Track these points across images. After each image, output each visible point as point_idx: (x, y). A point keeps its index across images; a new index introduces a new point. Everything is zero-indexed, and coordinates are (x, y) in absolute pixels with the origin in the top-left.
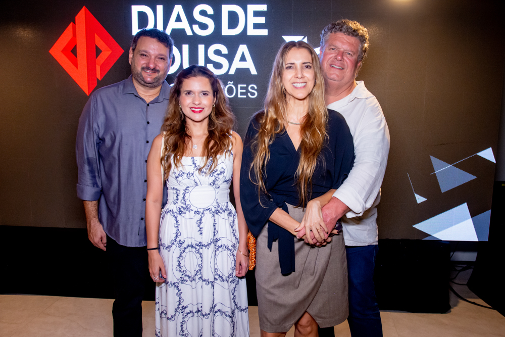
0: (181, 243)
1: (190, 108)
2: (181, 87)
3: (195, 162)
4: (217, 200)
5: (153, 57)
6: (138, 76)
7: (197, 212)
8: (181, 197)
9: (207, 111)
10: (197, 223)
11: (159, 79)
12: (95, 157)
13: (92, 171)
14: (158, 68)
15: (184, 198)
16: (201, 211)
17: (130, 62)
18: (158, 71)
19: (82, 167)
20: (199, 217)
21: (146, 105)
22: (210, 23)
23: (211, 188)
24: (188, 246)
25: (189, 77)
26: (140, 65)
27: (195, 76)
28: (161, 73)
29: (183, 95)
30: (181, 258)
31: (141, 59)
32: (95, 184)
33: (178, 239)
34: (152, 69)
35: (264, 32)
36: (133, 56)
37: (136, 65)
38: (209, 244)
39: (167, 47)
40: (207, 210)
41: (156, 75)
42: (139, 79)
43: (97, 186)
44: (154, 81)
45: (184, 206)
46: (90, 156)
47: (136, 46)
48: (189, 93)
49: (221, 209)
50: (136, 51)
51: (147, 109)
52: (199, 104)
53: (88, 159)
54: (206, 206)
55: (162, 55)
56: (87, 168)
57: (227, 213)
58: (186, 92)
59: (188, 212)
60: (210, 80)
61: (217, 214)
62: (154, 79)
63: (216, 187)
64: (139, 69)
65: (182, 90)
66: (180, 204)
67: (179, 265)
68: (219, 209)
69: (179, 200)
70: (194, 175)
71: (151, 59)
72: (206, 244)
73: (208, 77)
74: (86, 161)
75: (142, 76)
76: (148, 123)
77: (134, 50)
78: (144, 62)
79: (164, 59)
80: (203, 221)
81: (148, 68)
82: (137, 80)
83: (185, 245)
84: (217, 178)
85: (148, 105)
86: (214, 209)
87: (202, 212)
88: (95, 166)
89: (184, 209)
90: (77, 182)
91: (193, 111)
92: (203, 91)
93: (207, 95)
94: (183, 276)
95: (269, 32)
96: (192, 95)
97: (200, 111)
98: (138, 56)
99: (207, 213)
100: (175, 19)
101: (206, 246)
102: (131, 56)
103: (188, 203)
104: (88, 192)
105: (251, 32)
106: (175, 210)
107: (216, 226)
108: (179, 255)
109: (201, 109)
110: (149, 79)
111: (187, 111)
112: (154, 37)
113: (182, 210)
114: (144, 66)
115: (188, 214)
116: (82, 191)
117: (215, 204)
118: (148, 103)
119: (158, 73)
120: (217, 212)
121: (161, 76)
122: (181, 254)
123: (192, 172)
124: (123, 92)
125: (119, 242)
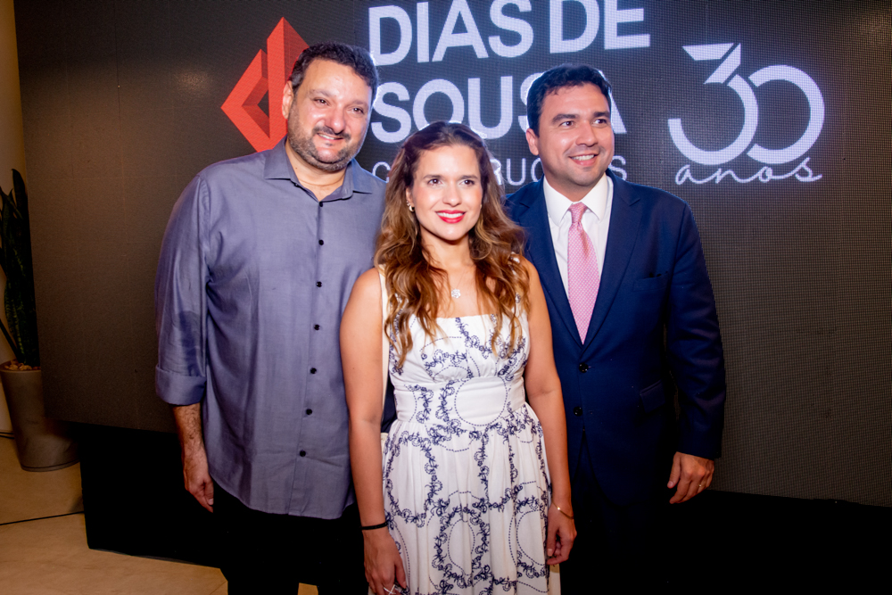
0: (443, 505)
1: (437, 212)
2: (415, 168)
3: (466, 329)
4: (509, 404)
5: (340, 106)
6: (303, 146)
7: (474, 434)
8: (435, 405)
9: (471, 219)
10: (476, 459)
11: (347, 154)
12: (197, 312)
13: (188, 342)
14: (348, 131)
15: (443, 407)
16: (482, 430)
17: (285, 114)
18: (348, 137)
19: (169, 331)
20: (478, 444)
21: (317, 204)
22: (525, 30)
23: (499, 381)
24: (456, 510)
25: (436, 148)
26: (311, 118)
27: (446, 142)
28: (352, 141)
29: (420, 184)
30: (443, 539)
31: (313, 108)
32: (192, 368)
33: (435, 498)
34: (338, 130)
35: (642, 41)
36: (295, 100)
37: (302, 122)
38: (503, 502)
39: (369, 84)
40: (491, 428)
41: (344, 145)
42: (305, 153)
43: (198, 374)
44: (338, 158)
45: (445, 424)
46: (187, 309)
47: (302, 79)
48: (436, 179)
49: (518, 422)
50: (301, 91)
51: (319, 212)
52: (458, 204)
53: (182, 315)
54: (489, 419)
55: (359, 102)
56: (177, 334)
57: (529, 427)
58: (428, 179)
59: (454, 435)
60: (477, 152)
61: (512, 433)
62: (339, 153)
63: (506, 378)
64: (308, 131)
65: (418, 174)
66: (434, 420)
67: (439, 555)
68: (514, 423)
69: (433, 413)
70: (468, 356)
71: (335, 110)
72: (499, 502)
73: (473, 147)
74: (177, 320)
75: (312, 145)
76: (321, 243)
77: (295, 88)
78: (320, 116)
79: (362, 112)
80: (487, 451)
81: (330, 130)
82: (299, 154)
83: (449, 510)
84: (513, 361)
85: (321, 204)
86: (505, 425)
87: (483, 432)
88: (195, 329)
89: (447, 429)
90: (155, 362)
91: (444, 219)
92: (464, 177)
93: (473, 183)
94: (445, 578)
95: (651, 39)
96: (442, 185)
97: (459, 220)
98: (308, 102)
99: (492, 433)
100: (452, 28)
101: (499, 506)
102: (287, 100)
103: (452, 416)
104: (178, 386)
105: (613, 42)
106: (424, 435)
107: (514, 459)
108: (437, 533)
109: (459, 215)
110: (326, 153)
111: (429, 219)
112: (345, 64)
113: (441, 432)
114: (321, 124)
115: (456, 442)
116: (167, 384)
117: (506, 414)
118: (320, 199)
119: (347, 141)
120: (512, 429)
121: (352, 147)
122: (443, 529)
123: (462, 351)
124: (266, 175)
125: (248, 502)
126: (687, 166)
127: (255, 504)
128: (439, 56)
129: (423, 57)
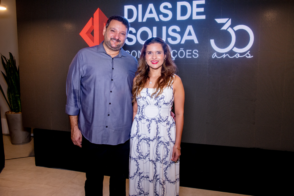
0: (139, 136)
1: (151, 61)
3: (148, 91)
4: (160, 114)
5: (118, 32)
6: (108, 43)
7: (148, 120)
9: (161, 63)
10: (147, 126)
11: (120, 46)
12: (78, 89)
13: (75, 98)
14: (120, 40)
15: (142, 111)
16: (150, 119)
17: (104, 34)
18: (120, 41)
19: (70, 95)
20: (148, 123)
23: (156, 107)
24: (143, 139)
25: (150, 44)
26: (110, 36)
27: (153, 43)
28: (121, 42)
29: (147, 54)
30: (139, 145)
31: (111, 33)
32: (76, 105)
33: (138, 134)
34: (117, 39)
36: (106, 31)
37: (108, 36)
38: (154, 139)
39: (127, 27)
40: (153, 119)
41: (119, 43)
42: (108, 45)
43: (78, 107)
44: (117, 47)
46: (75, 88)
47: (109, 25)
48: (150, 53)
49: (163, 120)
50: (108, 28)
51: (112, 61)
52: (156, 59)
53: (74, 90)
54: (153, 117)
55: (124, 32)
56: (72, 95)
59: (143, 119)
60: (162, 45)
61: (159, 122)
62: (117, 46)
63: (159, 106)
64: (109, 39)
65: (146, 51)
66: (140, 114)
67: (138, 149)
68: (161, 120)
69: (140, 112)
71: (117, 34)
73: (161, 43)
74: (73, 91)
75: (110, 43)
76: (113, 69)
77: (107, 27)
78: (112, 35)
79: (124, 35)
80: (151, 125)
81: (114, 39)
82: (107, 45)
83: (141, 138)
84: (159, 101)
85: (113, 59)
86: (157, 120)
87: (150, 120)
88: (77, 94)
89: (142, 117)
90: (66, 104)
91: (153, 63)
92: (158, 51)
93: (160, 53)
94: (140, 155)
95: (206, 17)
96: (152, 54)
97: (156, 63)
98: (110, 31)
99: (153, 121)
100: (149, 12)
101: (152, 141)
102: (104, 30)
103: (143, 114)
104: (72, 110)
105: (195, 17)
106: (137, 118)
107: (158, 129)
108: (137, 143)
110: (114, 46)
112: (120, 21)
114: (112, 37)
115: (143, 121)
116: (69, 109)
117: (158, 117)
118: (112, 57)
119: (120, 42)
120: (159, 121)
121: (121, 44)
122: (139, 142)
123: (145, 96)
124: (97, 51)
125: (91, 141)
126: (216, 53)
127: (93, 141)
128: (145, 20)
129: (140, 20)
